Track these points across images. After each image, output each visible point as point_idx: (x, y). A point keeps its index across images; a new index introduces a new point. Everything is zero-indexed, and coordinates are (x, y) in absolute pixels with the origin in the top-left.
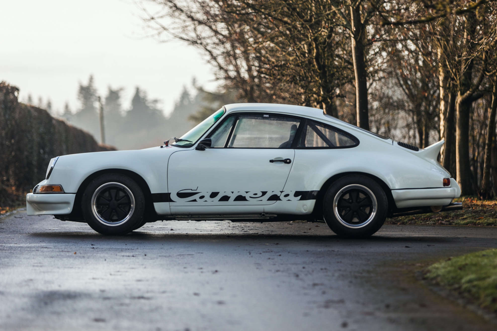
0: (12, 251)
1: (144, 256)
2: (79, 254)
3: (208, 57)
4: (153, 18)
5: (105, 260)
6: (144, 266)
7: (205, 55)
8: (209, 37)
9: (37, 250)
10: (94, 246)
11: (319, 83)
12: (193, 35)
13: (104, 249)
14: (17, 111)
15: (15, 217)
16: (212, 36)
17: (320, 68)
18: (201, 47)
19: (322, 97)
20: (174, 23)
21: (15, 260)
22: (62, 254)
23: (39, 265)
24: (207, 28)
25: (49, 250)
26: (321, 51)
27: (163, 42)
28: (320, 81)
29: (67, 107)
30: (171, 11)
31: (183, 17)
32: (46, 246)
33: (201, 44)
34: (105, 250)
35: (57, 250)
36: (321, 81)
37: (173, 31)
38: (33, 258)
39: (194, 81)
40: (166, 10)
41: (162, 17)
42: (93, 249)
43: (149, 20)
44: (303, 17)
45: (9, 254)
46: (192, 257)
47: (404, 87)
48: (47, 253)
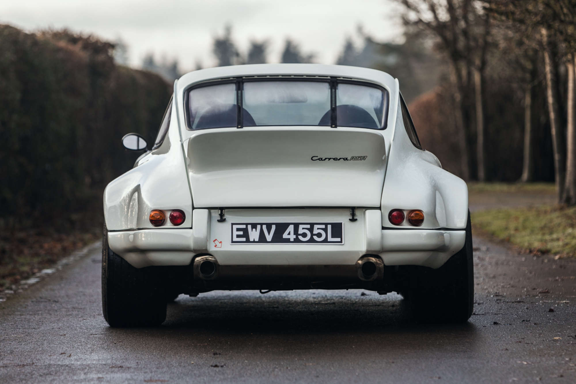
39: (360, 29)
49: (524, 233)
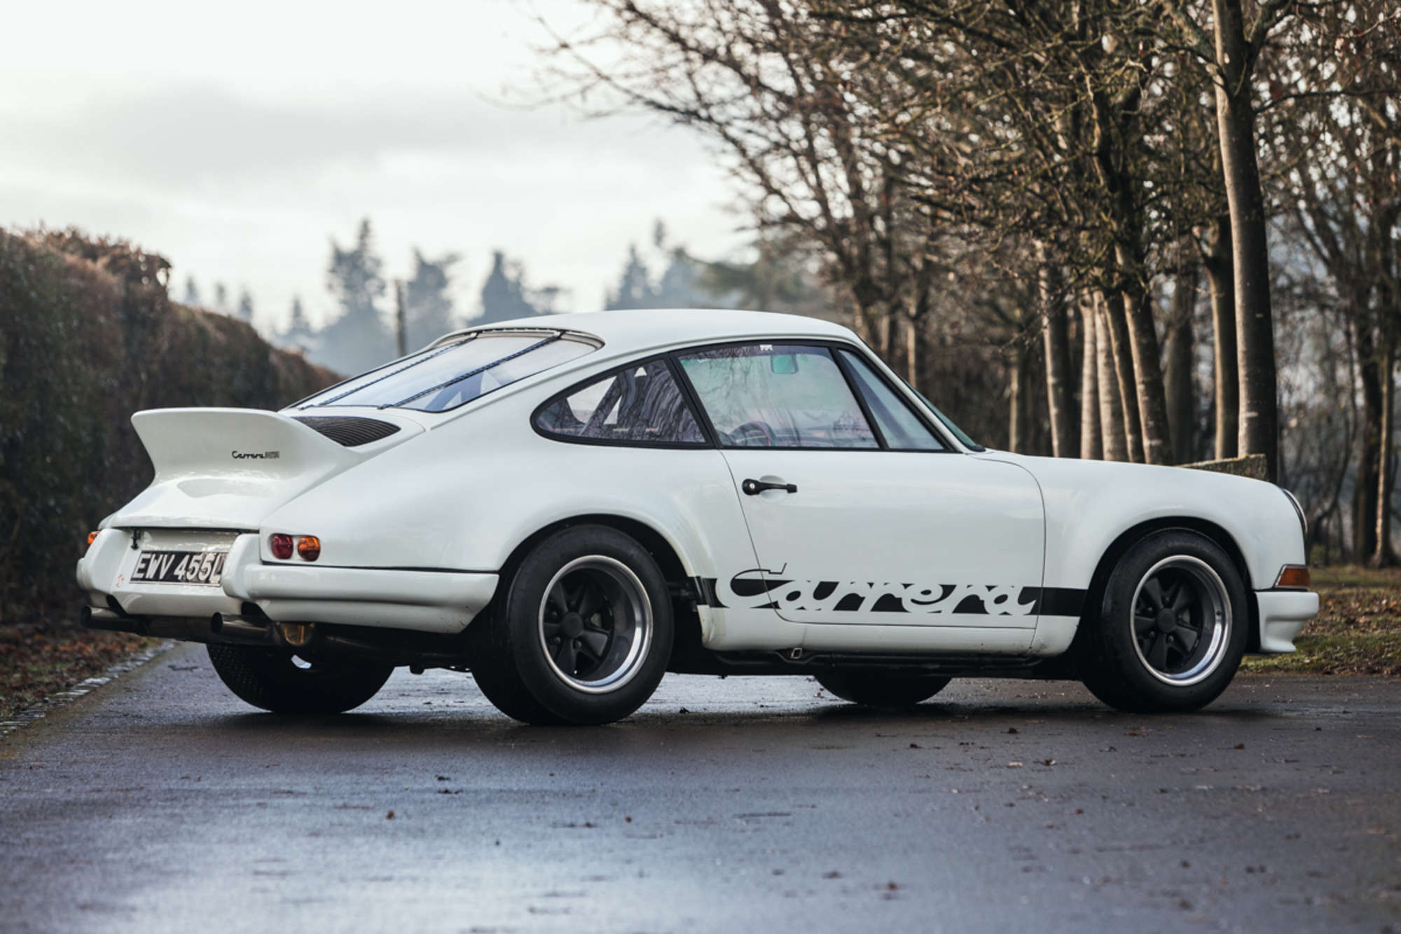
0: (177, 811)
1: (625, 823)
2: (404, 820)
3: (733, 160)
4: (565, 46)
5: (498, 843)
6: (635, 868)
7: (724, 152)
8: (736, 99)
9: (260, 805)
10: (446, 785)
11: (1112, 231)
12: (683, 94)
13: (483, 796)
14: (167, 329)
15: (173, 668)
16: (742, 98)
17: (1112, 186)
18: (713, 129)
19: (1121, 274)
20: (628, 58)
21: (189, 846)
22: (346, 817)
23: (277, 867)
24: (728, 73)
25: (300, 801)
26: (1114, 131)
27: (598, 115)
28: (1115, 225)
29: (297, 310)
30: (619, 22)
31: (656, 39)
32: (287, 788)
33: (710, 119)
34: (488, 801)
35: (328, 802)
36: (1119, 226)
37: (625, 84)
38: (252, 840)
39: (659, 235)
40: (608, 18)
41: (591, 41)
42: (447, 796)
43: (554, 52)
44: (1060, 27)
45: (169, 824)
46: (788, 824)
47: (1318, 240)
48: (297, 818)
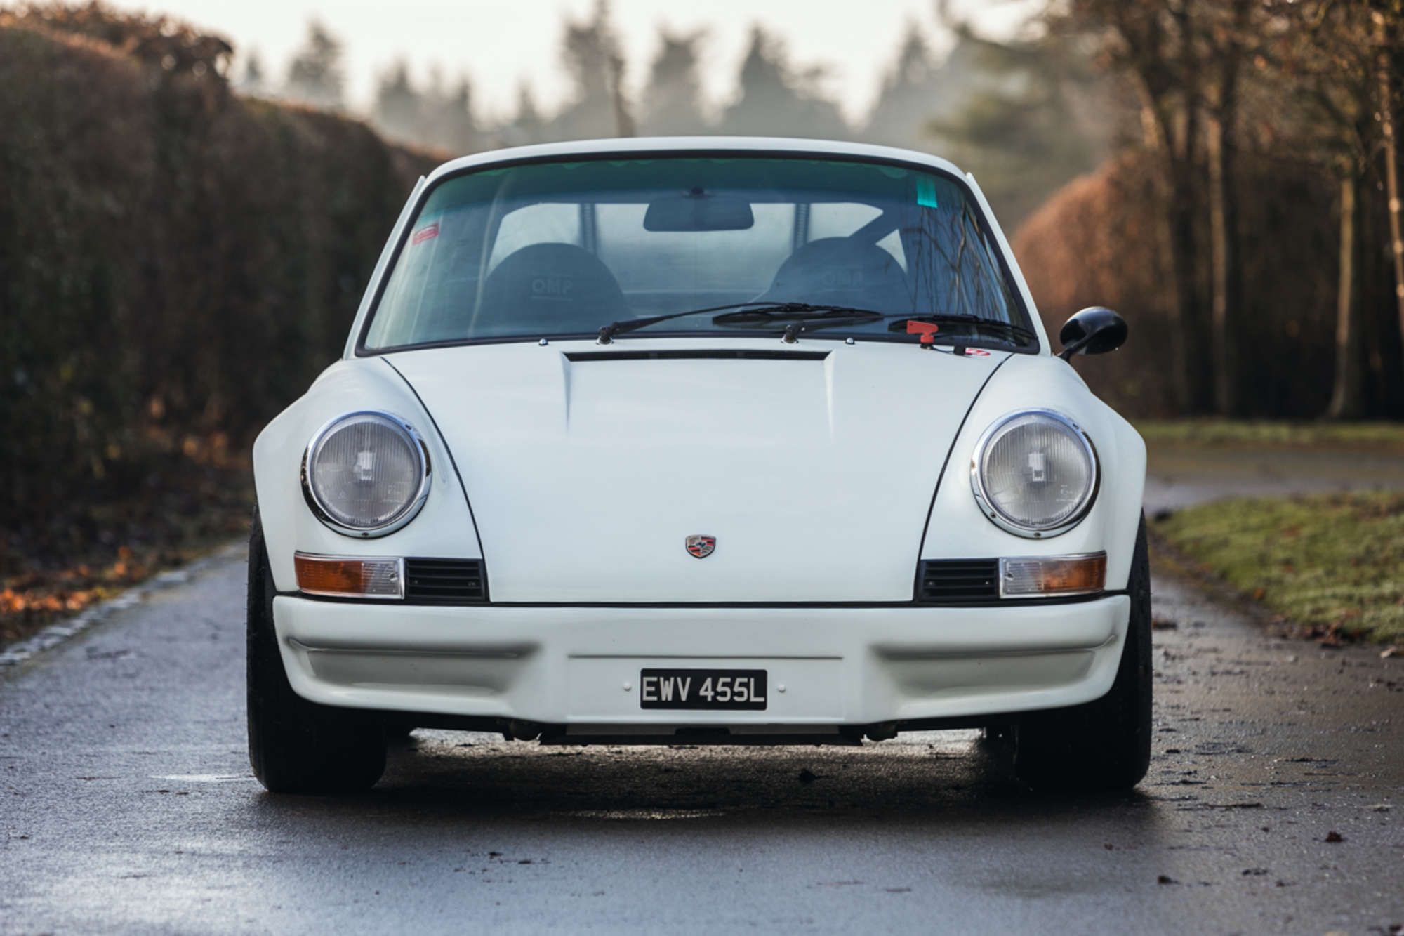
49: (1306, 576)
